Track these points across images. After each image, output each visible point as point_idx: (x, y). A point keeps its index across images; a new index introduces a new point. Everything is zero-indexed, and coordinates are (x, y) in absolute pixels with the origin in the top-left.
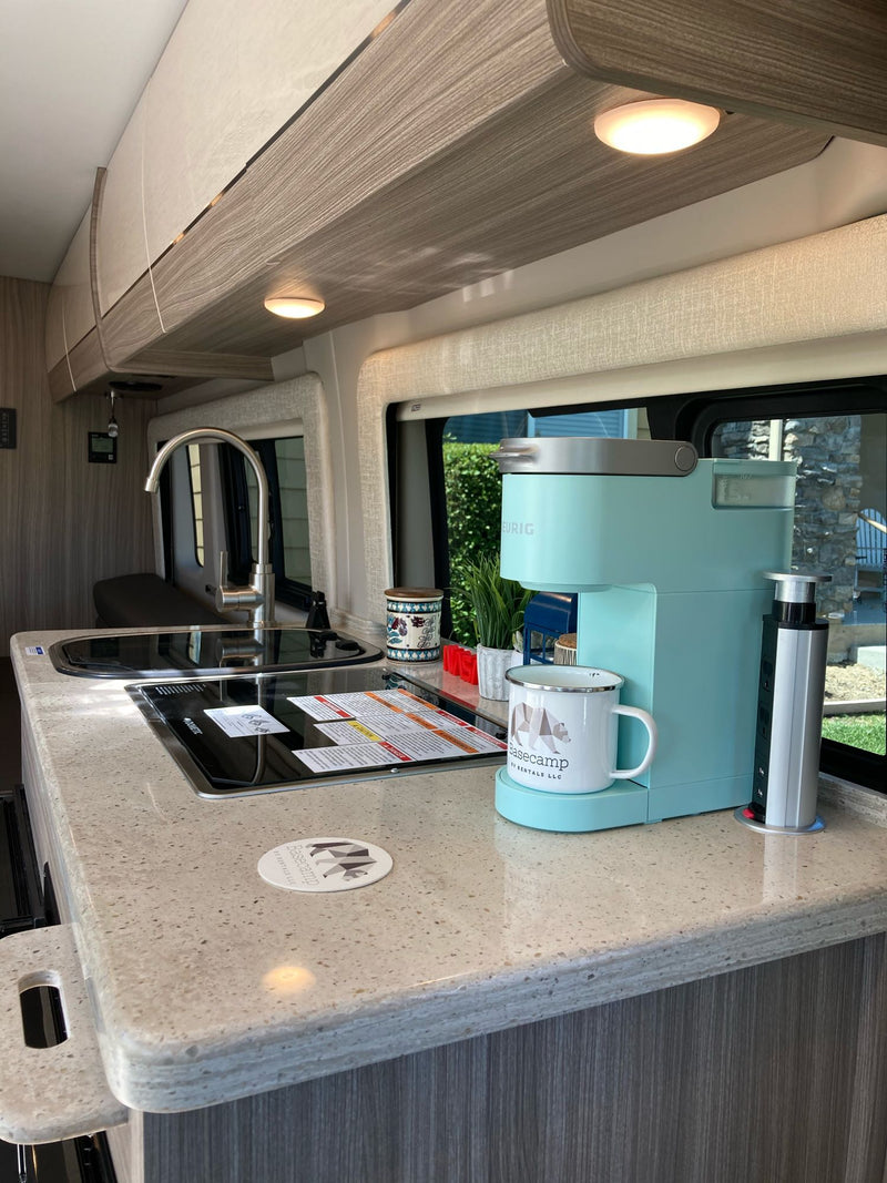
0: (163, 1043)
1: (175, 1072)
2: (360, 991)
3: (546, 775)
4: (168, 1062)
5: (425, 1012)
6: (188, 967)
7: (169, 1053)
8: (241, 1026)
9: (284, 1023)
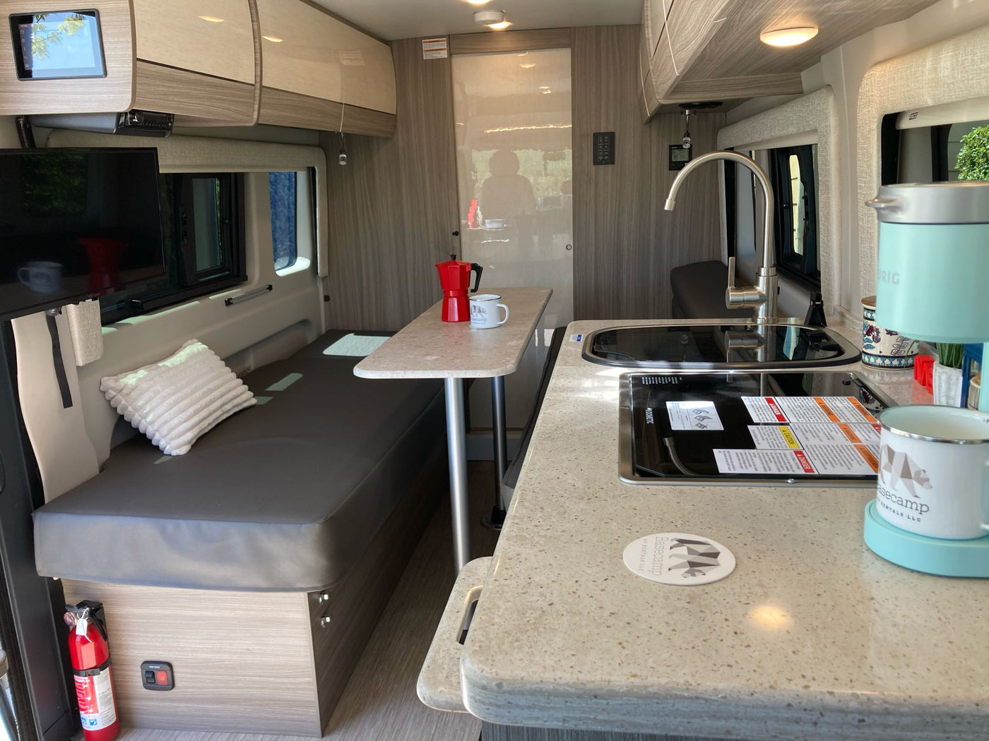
0: (482, 674)
1: (488, 696)
2: (635, 676)
3: (905, 515)
4: (484, 688)
5: (687, 707)
6: (529, 621)
7: (484, 682)
8: (536, 678)
9: (567, 684)
